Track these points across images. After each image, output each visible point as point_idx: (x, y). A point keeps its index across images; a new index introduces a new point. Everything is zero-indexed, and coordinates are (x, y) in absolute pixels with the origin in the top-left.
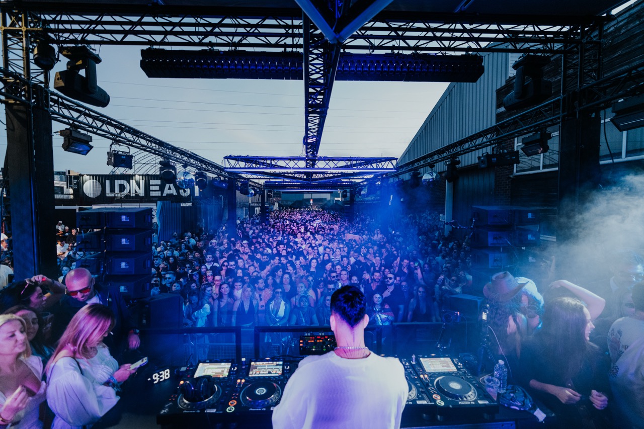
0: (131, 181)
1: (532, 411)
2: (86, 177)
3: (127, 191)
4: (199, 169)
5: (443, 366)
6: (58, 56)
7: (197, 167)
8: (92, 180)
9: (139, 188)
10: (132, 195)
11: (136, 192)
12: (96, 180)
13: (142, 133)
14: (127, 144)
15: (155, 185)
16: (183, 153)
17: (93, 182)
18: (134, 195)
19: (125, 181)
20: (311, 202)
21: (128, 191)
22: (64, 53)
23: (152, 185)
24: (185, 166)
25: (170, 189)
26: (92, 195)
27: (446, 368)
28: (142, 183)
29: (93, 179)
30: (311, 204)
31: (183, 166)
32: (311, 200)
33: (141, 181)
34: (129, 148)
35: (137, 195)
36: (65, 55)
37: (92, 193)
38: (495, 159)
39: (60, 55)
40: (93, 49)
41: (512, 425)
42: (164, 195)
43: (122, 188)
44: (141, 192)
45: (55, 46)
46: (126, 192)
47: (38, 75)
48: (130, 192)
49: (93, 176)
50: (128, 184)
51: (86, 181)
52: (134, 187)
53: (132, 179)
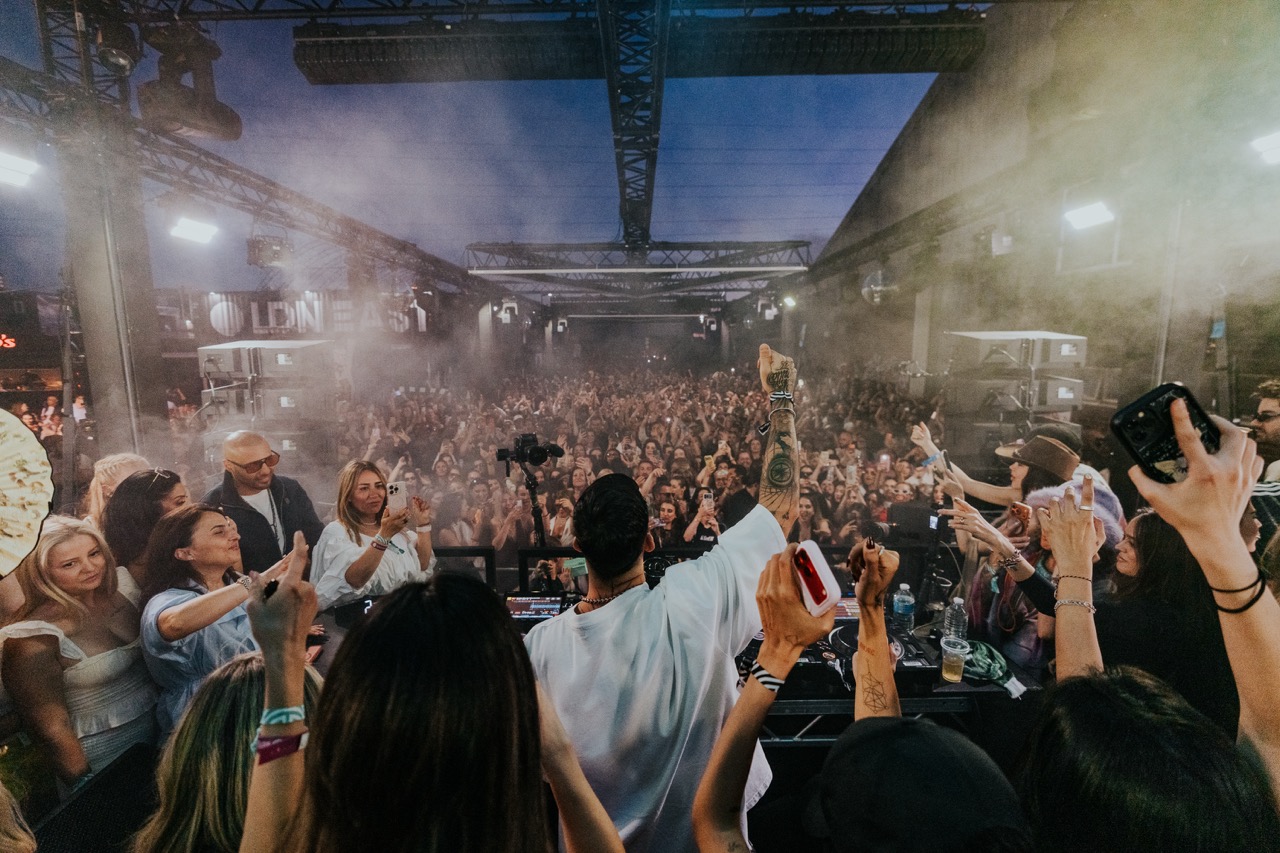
0: (297, 303)
1: (1001, 681)
2: (214, 298)
3: (291, 322)
6: (141, 47)
8: (225, 303)
9: (314, 316)
10: (301, 329)
11: (307, 324)
12: (233, 301)
15: (343, 311)
17: (228, 306)
18: (305, 331)
19: (286, 304)
21: (293, 323)
22: (151, 39)
23: (338, 311)
25: (371, 317)
26: (227, 331)
28: (318, 306)
29: (227, 300)
33: (316, 304)
35: (310, 331)
36: (153, 45)
37: (227, 327)
39: (145, 45)
40: (204, 31)
43: (281, 317)
44: (318, 324)
45: (134, 27)
46: (289, 324)
47: (108, 87)
48: (296, 325)
49: (226, 293)
50: (292, 310)
51: (215, 303)
52: (304, 315)
53: (299, 300)
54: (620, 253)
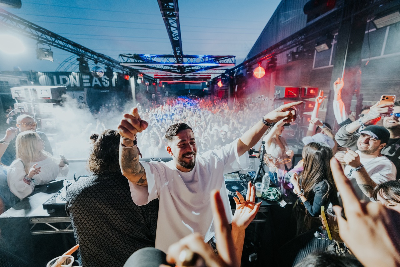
0: (70, 76)
1: (278, 201)
2: (40, 73)
4: (108, 66)
5: (232, 178)
7: (106, 64)
8: (44, 76)
9: (76, 81)
10: (72, 85)
11: (74, 84)
12: (47, 75)
13: (59, 36)
14: (48, 44)
15: (86, 79)
16: (93, 53)
18: (73, 86)
19: (66, 76)
20: (189, 91)
21: (69, 83)
23: (84, 79)
24: (96, 62)
25: (96, 81)
27: (234, 179)
28: (77, 77)
29: (45, 75)
30: (189, 93)
31: (94, 62)
32: (189, 90)
34: (49, 46)
35: (75, 86)
37: (45, 84)
38: (298, 56)
41: (265, 209)
42: (93, 85)
43: (65, 81)
44: (78, 84)
46: (68, 83)
48: (70, 84)
49: (44, 72)
50: (68, 78)
51: (40, 76)
52: (73, 80)
53: (71, 75)
54: (172, 58)
